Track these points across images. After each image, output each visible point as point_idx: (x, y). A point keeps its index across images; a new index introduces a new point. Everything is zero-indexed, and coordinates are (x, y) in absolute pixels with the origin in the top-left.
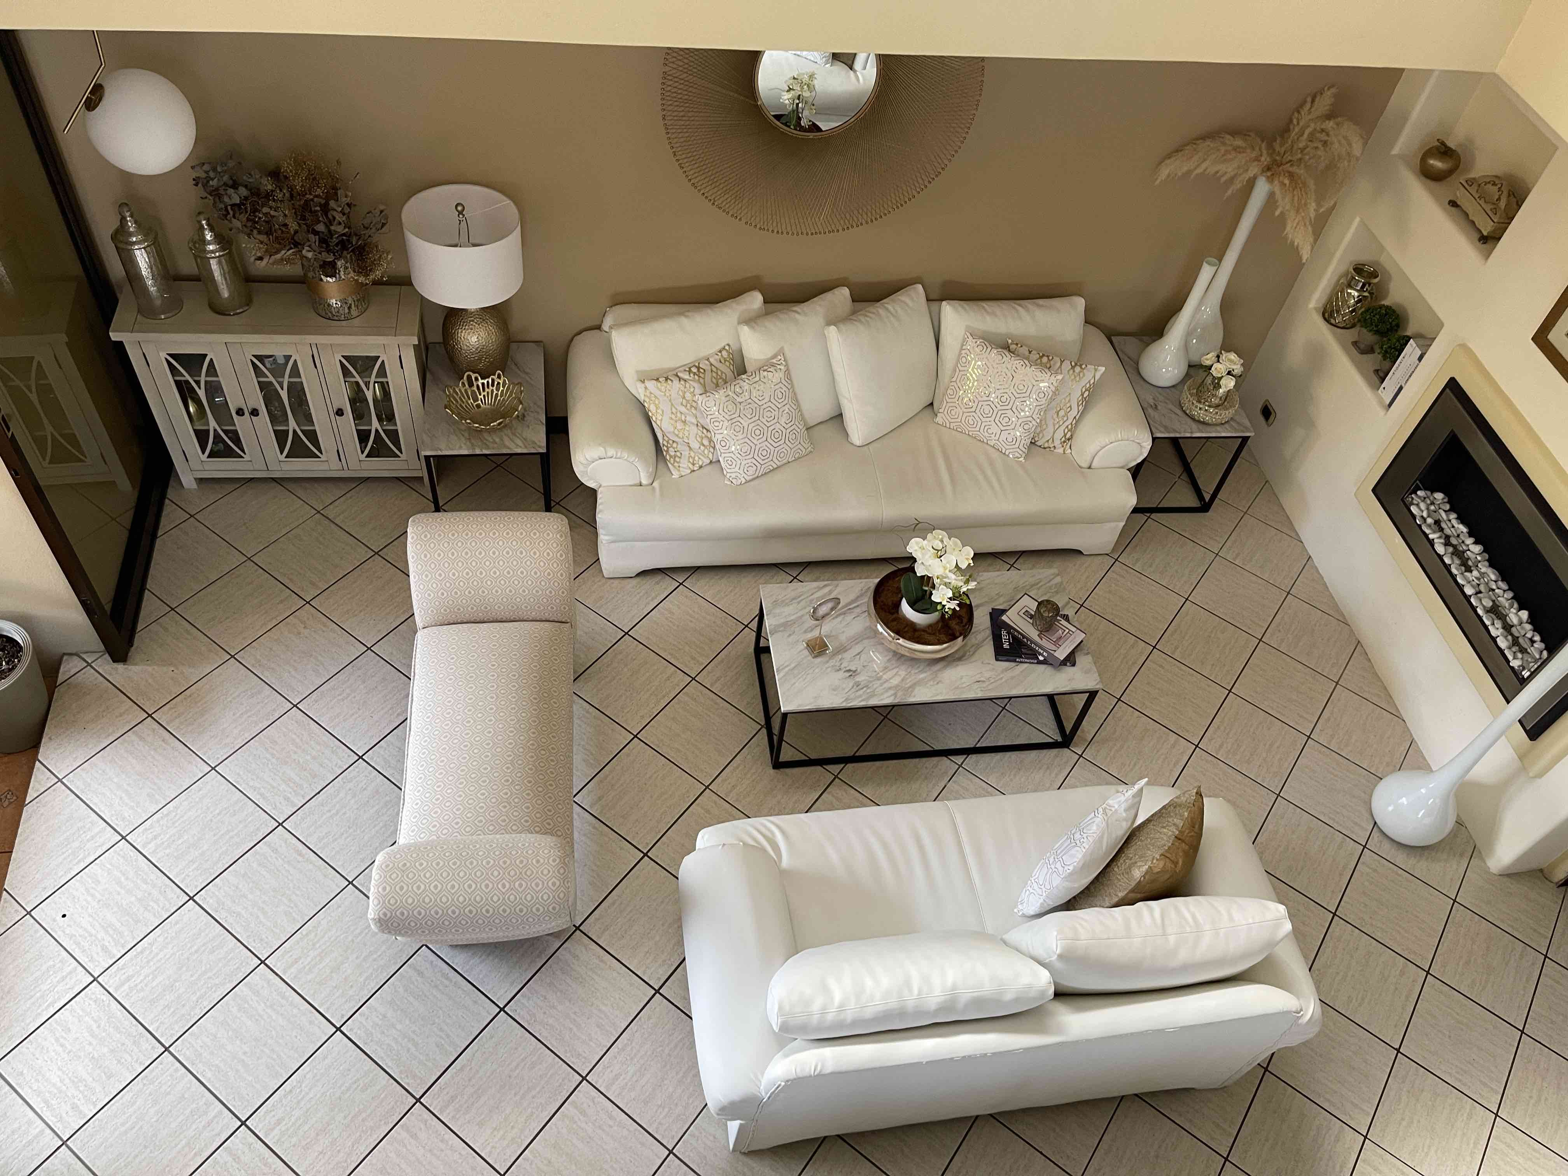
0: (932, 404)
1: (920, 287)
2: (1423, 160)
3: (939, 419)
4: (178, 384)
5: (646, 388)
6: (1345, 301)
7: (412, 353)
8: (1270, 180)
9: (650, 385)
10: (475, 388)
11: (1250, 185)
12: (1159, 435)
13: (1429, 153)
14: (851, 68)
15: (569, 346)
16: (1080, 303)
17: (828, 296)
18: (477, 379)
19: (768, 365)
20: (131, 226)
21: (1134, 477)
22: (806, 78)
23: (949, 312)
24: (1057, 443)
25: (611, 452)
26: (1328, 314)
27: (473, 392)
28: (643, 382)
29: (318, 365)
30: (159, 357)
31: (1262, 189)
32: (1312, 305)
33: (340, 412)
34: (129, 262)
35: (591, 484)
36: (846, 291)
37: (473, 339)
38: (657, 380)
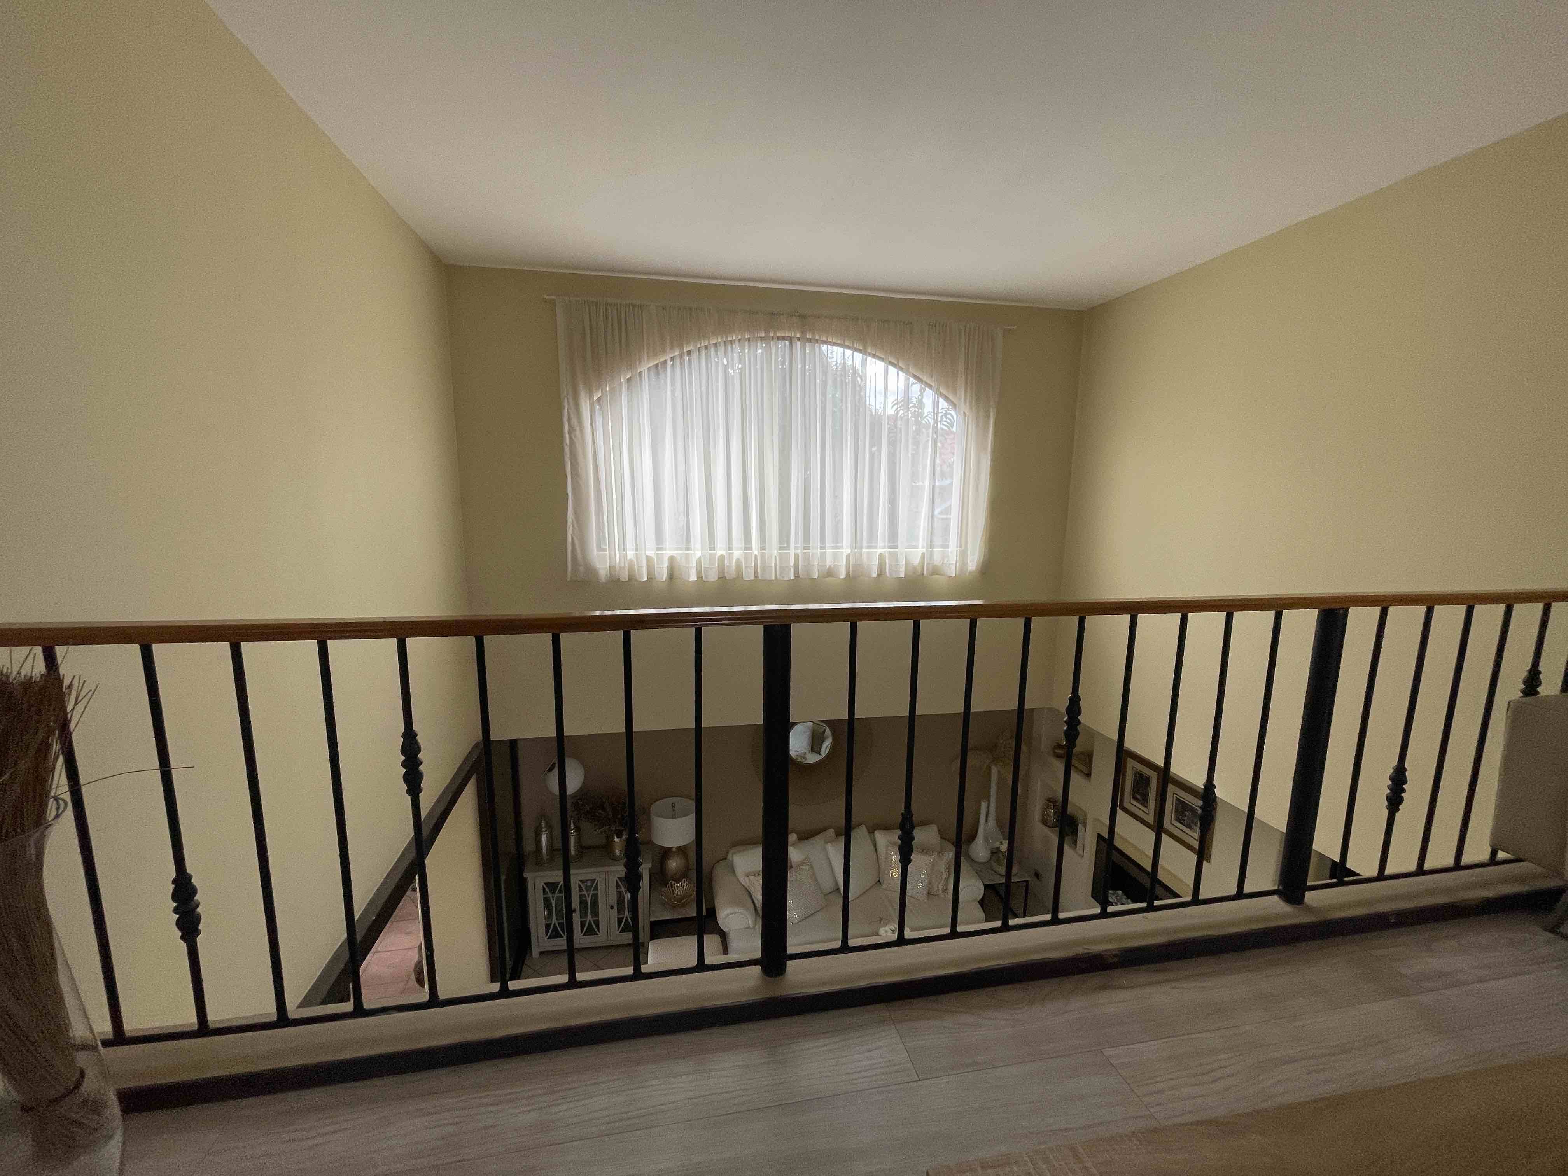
0: (879, 881)
1: (864, 826)
2: (1054, 752)
3: (884, 886)
4: (545, 898)
5: (750, 880)
6: (1049, 816)
7: (648, 871)
8: (996, 765)
9: (751, 878)
10: (673, 889)
11: (989, 768)
12: (987, 883)
13: (1055, 748)
14: (820, 754)
15: (712, 869)
16: (934, 828)
17: (824, 833)
18: (674, 884)
19: (803, 863)
20: (543, 824)
21: (982, 906)
22: (803, 755)
23: (878, 835)
24: (940, 892)
25: (736, 910)
26: (1045, 822)
27: (673, 890)
28: (748, 876)
29: (607, 884)
30: (540, 884)
31: (994, 770)
32: (1037, 820)
33: (612, 907)
34: (538, 842)
35: (725, 930)
36: (832, 830)
37: (675, 864)
38: (754, 875)
